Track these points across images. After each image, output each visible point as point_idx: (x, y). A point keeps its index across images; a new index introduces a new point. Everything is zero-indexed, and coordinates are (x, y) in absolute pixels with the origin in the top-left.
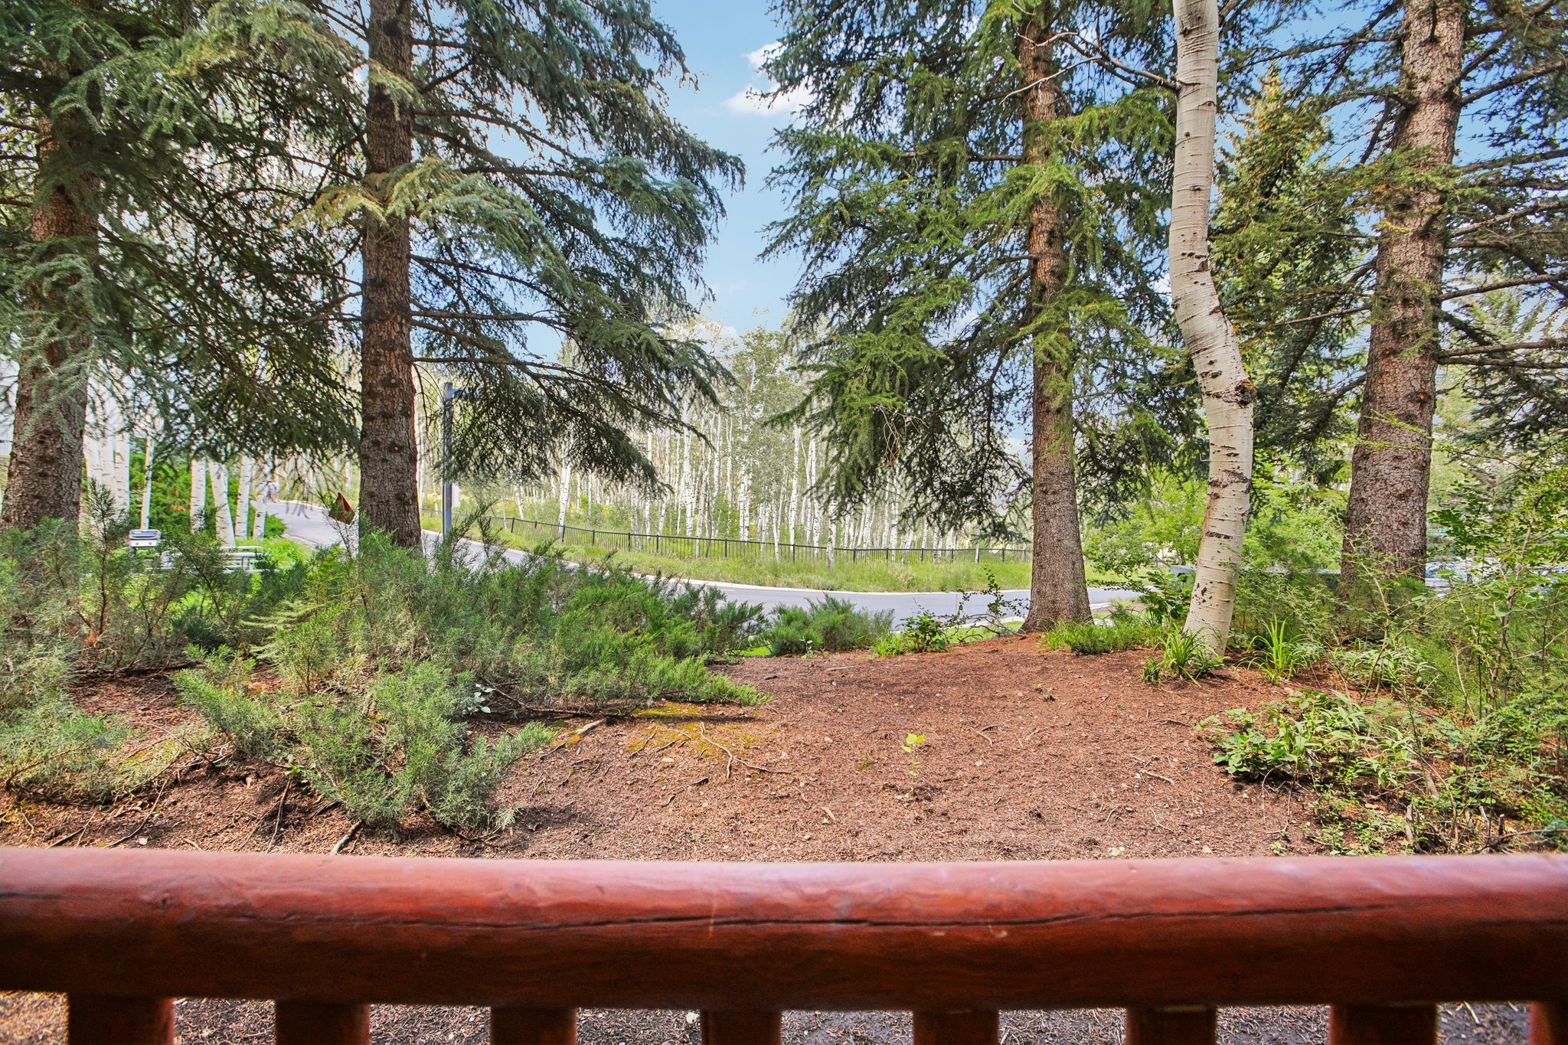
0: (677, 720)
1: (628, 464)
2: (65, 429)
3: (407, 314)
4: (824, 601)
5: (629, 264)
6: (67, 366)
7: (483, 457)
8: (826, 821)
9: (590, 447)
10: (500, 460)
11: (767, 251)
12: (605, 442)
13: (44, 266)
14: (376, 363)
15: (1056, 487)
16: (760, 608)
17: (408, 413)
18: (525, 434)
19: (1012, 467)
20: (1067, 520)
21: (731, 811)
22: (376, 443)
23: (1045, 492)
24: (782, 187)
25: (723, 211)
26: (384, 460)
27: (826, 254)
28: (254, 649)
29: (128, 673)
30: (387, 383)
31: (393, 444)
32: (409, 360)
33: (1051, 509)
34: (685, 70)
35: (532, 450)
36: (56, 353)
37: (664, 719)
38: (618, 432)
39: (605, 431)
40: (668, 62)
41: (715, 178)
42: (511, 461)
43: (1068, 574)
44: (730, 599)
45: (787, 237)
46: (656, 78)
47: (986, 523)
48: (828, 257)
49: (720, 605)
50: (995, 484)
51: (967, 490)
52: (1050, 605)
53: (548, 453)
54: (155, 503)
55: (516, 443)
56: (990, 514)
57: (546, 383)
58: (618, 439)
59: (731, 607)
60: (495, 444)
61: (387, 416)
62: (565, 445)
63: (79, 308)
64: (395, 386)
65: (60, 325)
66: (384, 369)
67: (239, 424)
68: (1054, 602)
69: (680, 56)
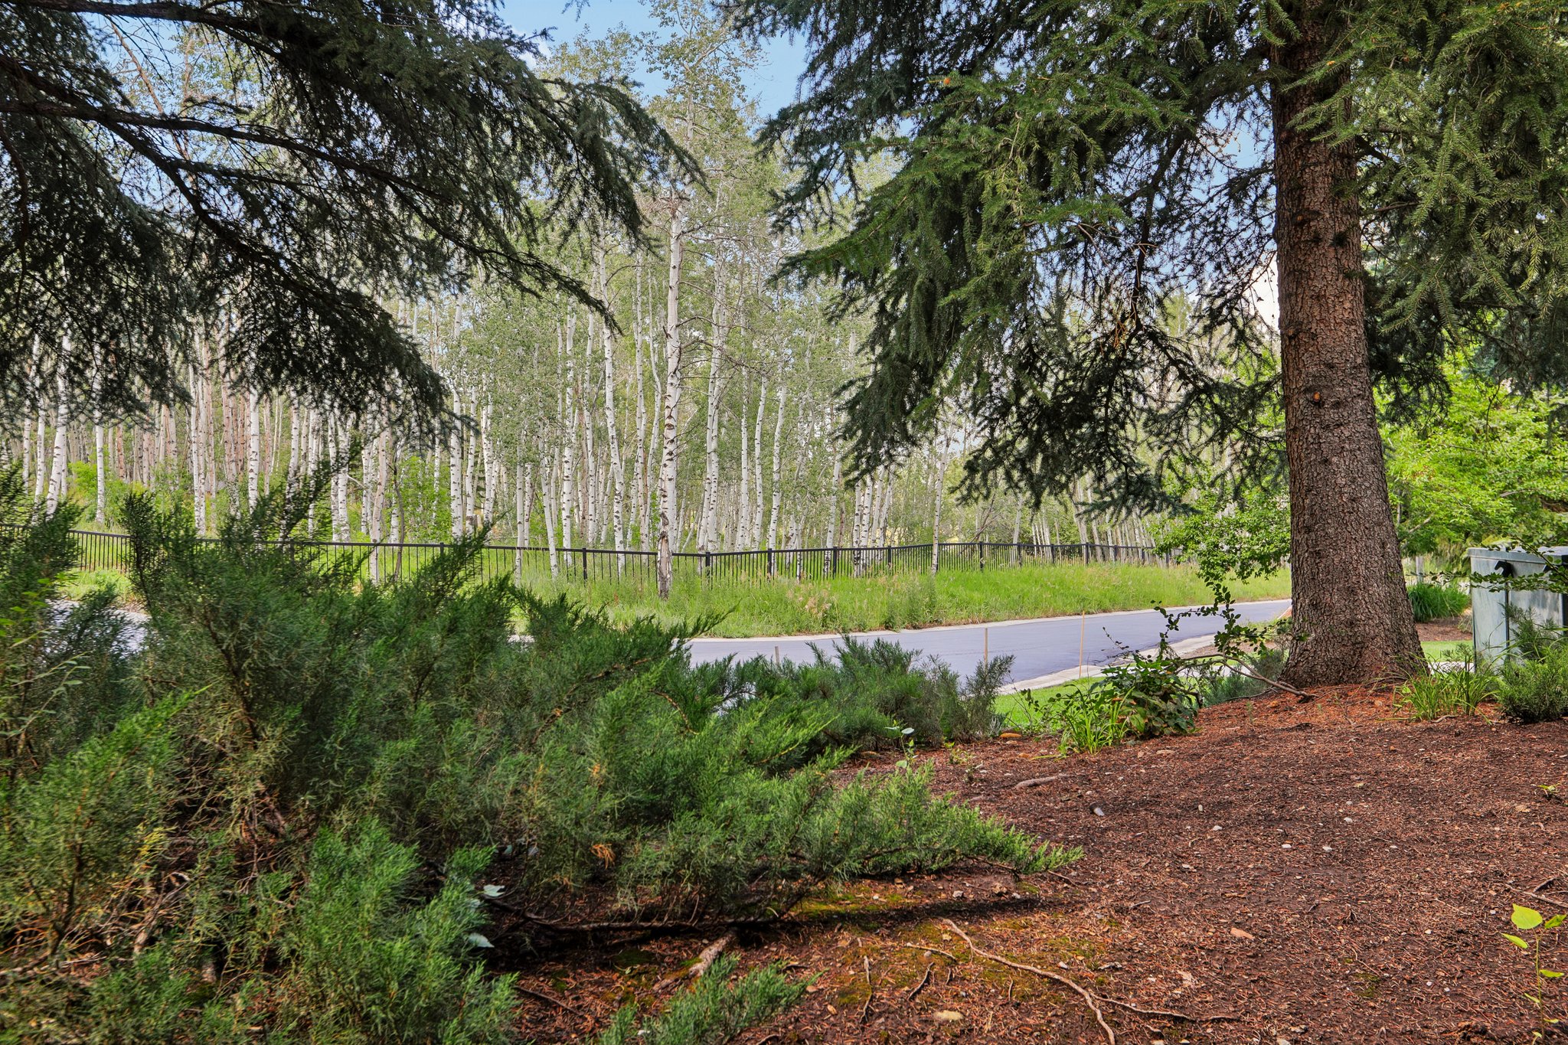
0: (902, 918)
1: (373, 371)
10: (47, 366)
15: (1341, 392)
19: (1174, 362)
20: (1364, 457)
23: (1319, 404)
33: (1332, 438)
35: (134, 344)
37: (865, 921)
42: (77, 368)
43: (1375, 568)
47: (1111, 478)
50: (1135, 397)
51: (1082, 410)
52: (1344, 631)
55: (89, 328)
56: (1118, 464)
68: (1351, 624)
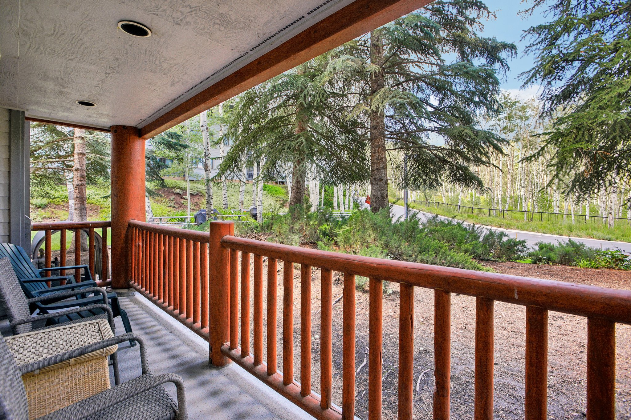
1: (471, 180)
2: (301, 180)
3: (384, 135)
4: (568, 242)
5: (469, 99)
6: (301, 165)
7: (415, 180)
8: (500, 316)
9: (455, 175)
10: (421, 181)
11: (526, 83)
12: (461, 172)
13: (296, 142)
14: (375, 153)
16: (524, 242)
17: (385, 168)
18: (430, 171)
21: (464, 305)
22: (375, 179)
24: (534, 52)
25: (508, 68)
26: (377, 184)
27: (557, 78)
28: (335, 238)
29: (311, 243)
30: (378, 159)
31: (380, 178)
32: (384, 150)
34: (489, 12)
35: (433, 177)
36: (299, 163)
38: (465, 167)
39: (460, 168)
40: (481, 12)
41: (503, 54)
42: (425, 181)
44: (511, 237)
45: (534, 75)
46: (476, 20)
48: (559, 79)
49: (505, 239)
53: (439, 177)
54: (325, 198)
55: (427, 175)
57: (434, 152)
58: (466, 169)
59: (509, 241)
60: (419, 175)
61: (378, 170)
62: (445, 174)
63: (303, 150)
64: (380, 159)
65: (299, 155)
66: (377, 154)
67: (341, 174)
69: (485, 8)
